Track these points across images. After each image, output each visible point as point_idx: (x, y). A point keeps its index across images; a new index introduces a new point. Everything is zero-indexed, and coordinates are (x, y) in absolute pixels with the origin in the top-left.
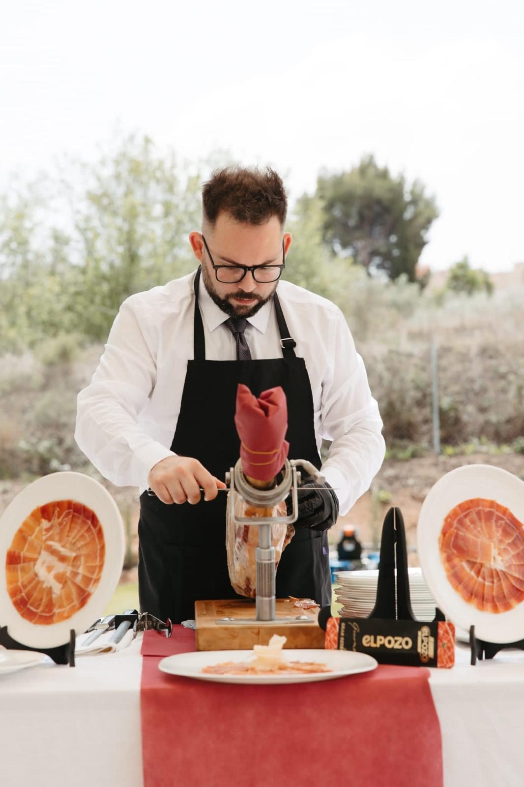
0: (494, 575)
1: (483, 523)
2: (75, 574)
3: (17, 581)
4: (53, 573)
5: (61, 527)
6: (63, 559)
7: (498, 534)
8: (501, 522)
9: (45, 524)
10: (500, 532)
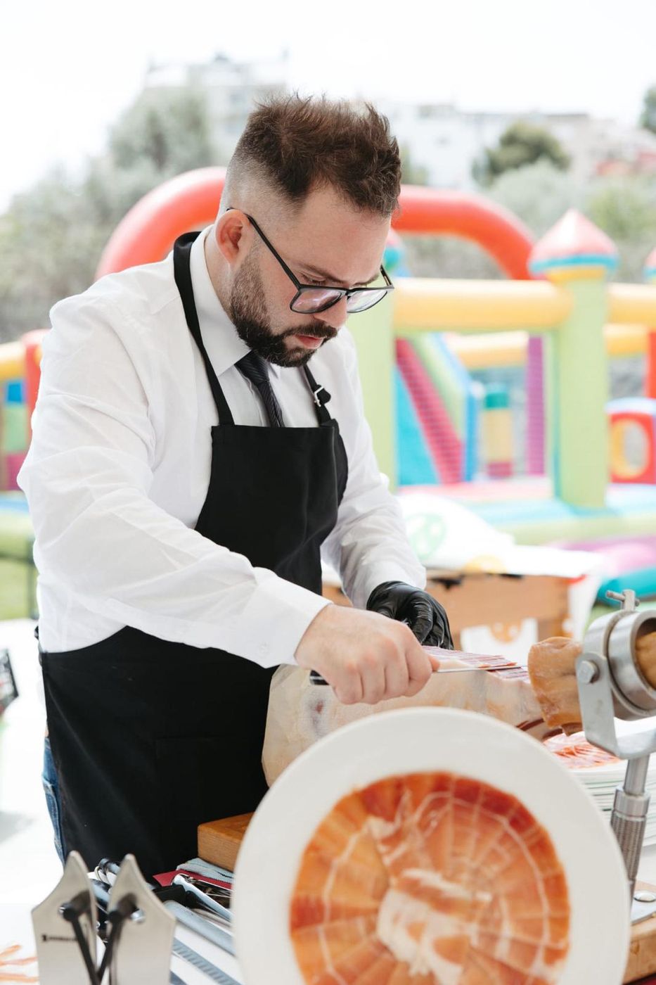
2: (492, 939)
3: (321, 964)
4: (427, 940)
5: (428, 833)
9: (377, 827)
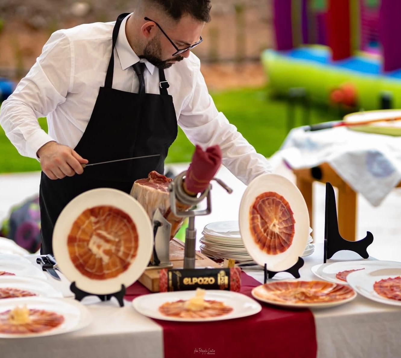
0: (273, 234)
1: (274, 206)
2: (118, 251)
3: (75, 253)
4: (102, 249)
5: (106, 222)
6: (107, 241)
7: (280, 214)
8: (283, 208)
9: (93, 219)
10: (281, 213)
